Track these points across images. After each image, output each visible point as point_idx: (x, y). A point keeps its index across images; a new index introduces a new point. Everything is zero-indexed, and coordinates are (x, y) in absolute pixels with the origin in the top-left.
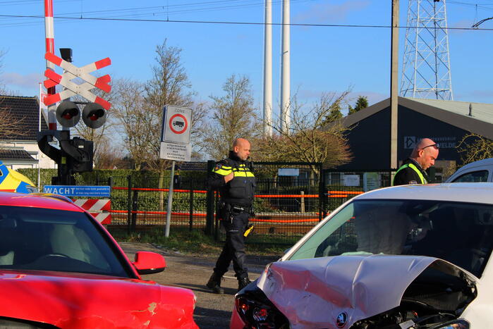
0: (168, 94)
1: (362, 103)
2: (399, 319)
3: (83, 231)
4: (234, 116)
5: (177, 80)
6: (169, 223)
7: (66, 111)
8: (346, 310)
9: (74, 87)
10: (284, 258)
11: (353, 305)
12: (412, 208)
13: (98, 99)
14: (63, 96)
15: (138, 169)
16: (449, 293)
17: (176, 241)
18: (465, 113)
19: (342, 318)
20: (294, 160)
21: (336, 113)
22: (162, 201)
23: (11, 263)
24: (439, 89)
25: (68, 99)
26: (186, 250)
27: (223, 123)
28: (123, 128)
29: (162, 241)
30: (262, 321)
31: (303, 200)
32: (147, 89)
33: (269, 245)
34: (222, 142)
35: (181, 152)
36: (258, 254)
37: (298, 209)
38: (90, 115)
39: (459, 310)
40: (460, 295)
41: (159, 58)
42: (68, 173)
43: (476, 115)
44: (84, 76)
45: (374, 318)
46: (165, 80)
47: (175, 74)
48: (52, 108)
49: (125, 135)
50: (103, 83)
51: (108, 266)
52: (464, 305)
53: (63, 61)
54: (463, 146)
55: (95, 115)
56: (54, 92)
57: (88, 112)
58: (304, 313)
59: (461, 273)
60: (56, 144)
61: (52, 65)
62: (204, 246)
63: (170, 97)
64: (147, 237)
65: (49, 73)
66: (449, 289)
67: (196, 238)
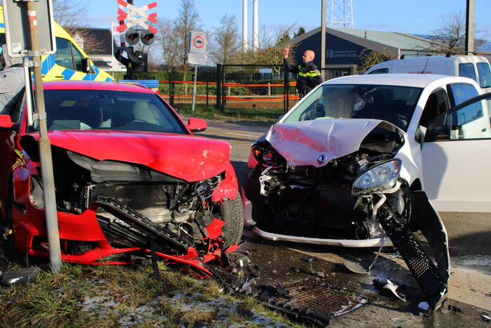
0: (188, 26)
1: (302, 31)
2: (357, 159)
3: (154, 106)
4: (227, 39)
5: (193, 17)
6: (194, 102)
7: (131, 35)
8: (323, 153)
9: (135, 20)
10: (281, 122)
11: (329, 150)
12: (360, 90)
13: (150, 27)
14: (129, 25)
15: (170, 71)
16: (387, 142)
17: (198, 113)
18: (363, 36)
19: (321, 159)
20: (263, 64)
21: (287, 37)
22: (186, 89)
23: (110, 126)
24: (346, 23)
25: (132, 28)
26: (205, 118)
27: (220, 43)
28: (161, 47)
29: (190, 113)
30: (269, 161)
31: (269, 88)
32: (175, 23)
33: (254, 115)
34: (220, 55)
35: (201, 59)
36: (249, 120)
37: (266, 93)
38: (145, 37)
39: (394, 153)
40: (394, 143)
41: (182, 4)
42: (133, 73)
43: (369, 38)
44: (141, 14)
45: (341, 158)
46: (186, 17)
47: (192, 14)
48: (122, 33)
49: (163, 51)
50: (152, 18)
51: (171, 127)
52: (397, 149)
53: (129, 5)
54: (363, 55)
55: (149, 37)
56: (123, 24)
57: (144, 35)
58: (296, 155)
59: (397, 130)
60: (125, 55)
61: (121, 7)
62: (216, 115)
63: (189, 27)
64: (181, 110)
65: (120, 11)
66: (387, 140)
67: (211, 111)
